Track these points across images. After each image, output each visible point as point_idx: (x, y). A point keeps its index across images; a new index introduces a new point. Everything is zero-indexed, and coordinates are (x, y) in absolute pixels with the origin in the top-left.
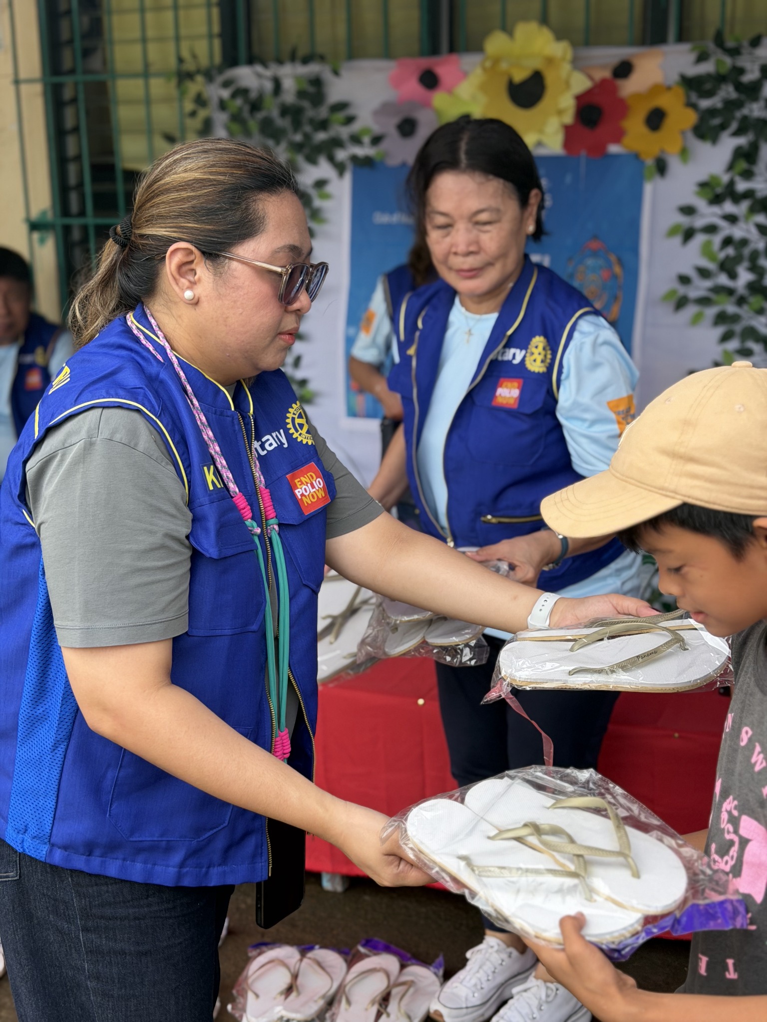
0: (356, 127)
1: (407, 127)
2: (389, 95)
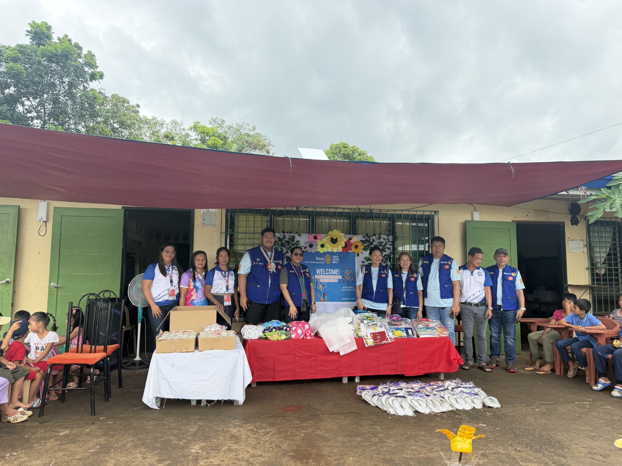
1: (311, 246)
2: (307, 240)
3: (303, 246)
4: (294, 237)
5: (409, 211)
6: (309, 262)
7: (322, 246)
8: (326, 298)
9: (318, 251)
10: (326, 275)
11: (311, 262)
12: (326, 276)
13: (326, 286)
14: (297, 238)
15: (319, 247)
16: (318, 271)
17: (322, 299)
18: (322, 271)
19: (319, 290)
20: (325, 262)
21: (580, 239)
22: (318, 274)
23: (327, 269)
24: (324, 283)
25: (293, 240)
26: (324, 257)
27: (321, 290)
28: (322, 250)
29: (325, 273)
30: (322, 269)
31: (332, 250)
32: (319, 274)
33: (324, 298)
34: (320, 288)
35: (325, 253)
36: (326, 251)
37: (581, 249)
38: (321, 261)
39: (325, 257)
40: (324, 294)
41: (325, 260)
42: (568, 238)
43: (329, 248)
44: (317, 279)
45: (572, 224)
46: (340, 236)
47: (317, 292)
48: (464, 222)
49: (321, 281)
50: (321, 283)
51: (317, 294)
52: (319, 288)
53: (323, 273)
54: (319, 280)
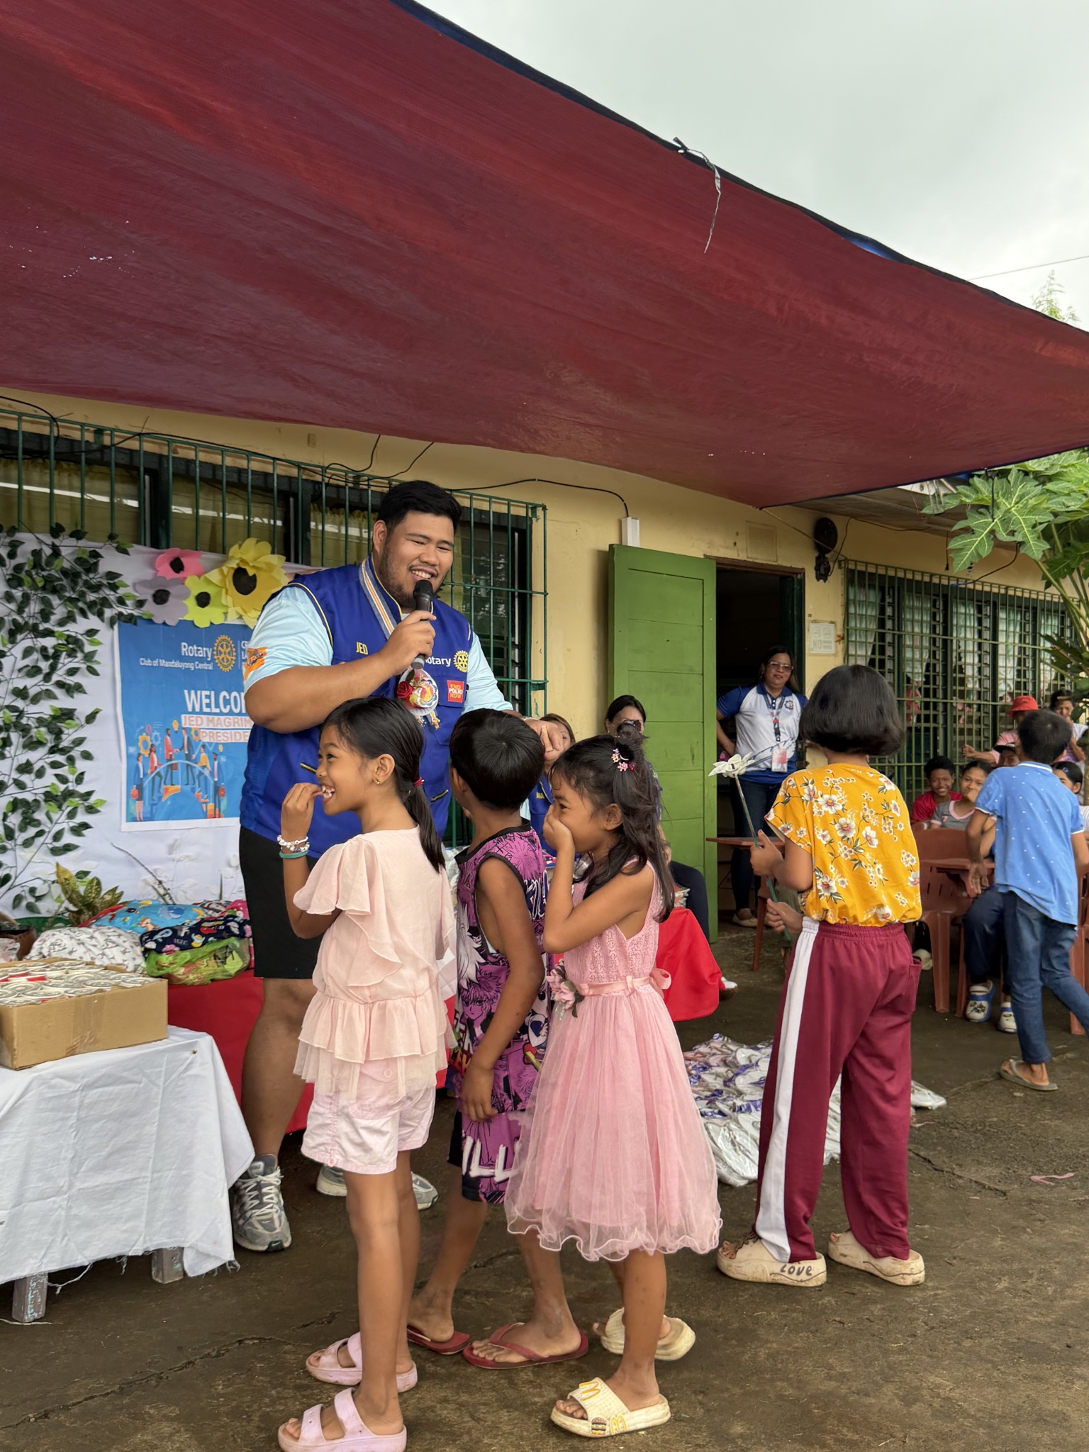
0: (121, 591)
1: (161, 597)
2: (148, 574)
3: (129, 596)
4: (95, 555)
5: (472, 495)
6: (155, 663)
7: (203, 600)
8: (224, 803)
9: (187, 618)
10: (221, 714)
11: (164, 663)
12: (222, 718)
13: (223, 759)
14: (110, 561)
15: (191, 603)
16: (192, 699)
17: (211, 806)
18: (205, 701)
19: (201, 773)
20: (215, 665)
21: (830, 620)
22: (194, 712)
23: (224, 693)
24: (217, 744)
25: (91, 568)
26: (211, 646)
27: (206, 772)
28: (202, 618)
29: (217, 706)
30: (205, 693)
31: (241, 617)
32: (197, 709)
33: (217, 804)
34: (204, 767)
35: (215, 630)
36: (218, 620)
37: (830, 647)
38: (202, 660)
39: (213, 646)
40: (217, 790)
41: (213, 655)
42: (810, 615)
43: (230, 610)
44: (188, 730)
45: (818, 579)
46: (270, 567)
47: (191, 781)
48: (607, 548)
49: (206, 740)
50: (204, 746)
51: (193, 790)
52: (198, 767)
53: (208, 705)
54: (197, 733)
